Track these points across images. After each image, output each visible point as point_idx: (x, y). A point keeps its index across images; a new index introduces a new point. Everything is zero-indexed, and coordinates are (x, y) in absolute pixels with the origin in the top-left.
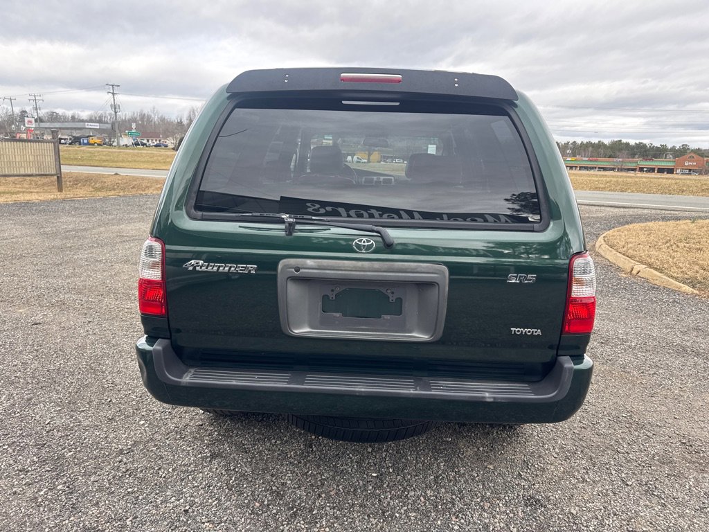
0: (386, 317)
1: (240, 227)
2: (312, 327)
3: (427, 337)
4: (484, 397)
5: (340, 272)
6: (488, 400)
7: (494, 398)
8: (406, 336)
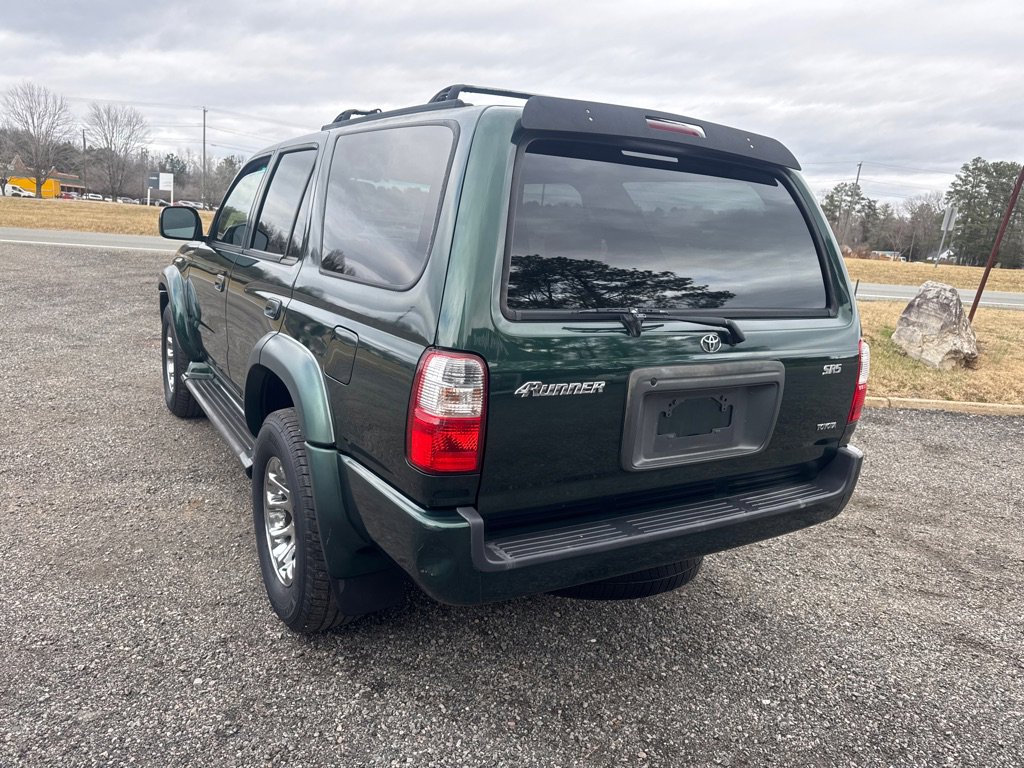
0: (718, 430)
1: (564, 328)
2: (646, 457)
3: (755, 448)
4: (799, 505)
5: (697, 380)
6: (802, 506)
7: (806, 503)
8: (732, 451)
